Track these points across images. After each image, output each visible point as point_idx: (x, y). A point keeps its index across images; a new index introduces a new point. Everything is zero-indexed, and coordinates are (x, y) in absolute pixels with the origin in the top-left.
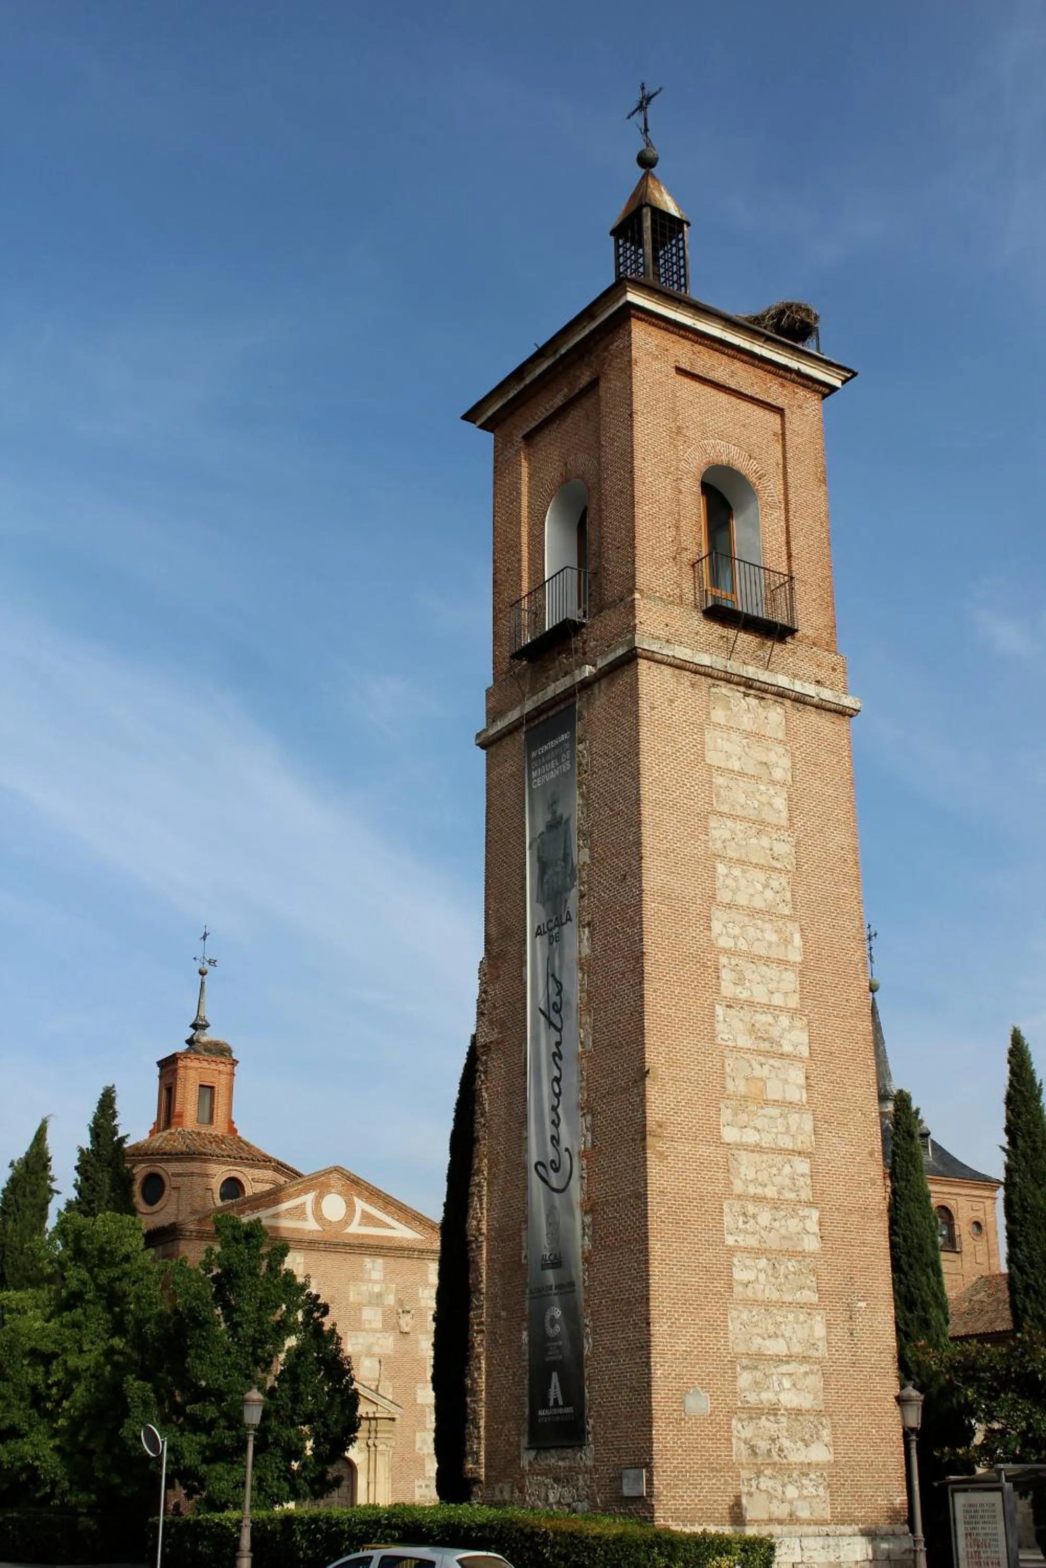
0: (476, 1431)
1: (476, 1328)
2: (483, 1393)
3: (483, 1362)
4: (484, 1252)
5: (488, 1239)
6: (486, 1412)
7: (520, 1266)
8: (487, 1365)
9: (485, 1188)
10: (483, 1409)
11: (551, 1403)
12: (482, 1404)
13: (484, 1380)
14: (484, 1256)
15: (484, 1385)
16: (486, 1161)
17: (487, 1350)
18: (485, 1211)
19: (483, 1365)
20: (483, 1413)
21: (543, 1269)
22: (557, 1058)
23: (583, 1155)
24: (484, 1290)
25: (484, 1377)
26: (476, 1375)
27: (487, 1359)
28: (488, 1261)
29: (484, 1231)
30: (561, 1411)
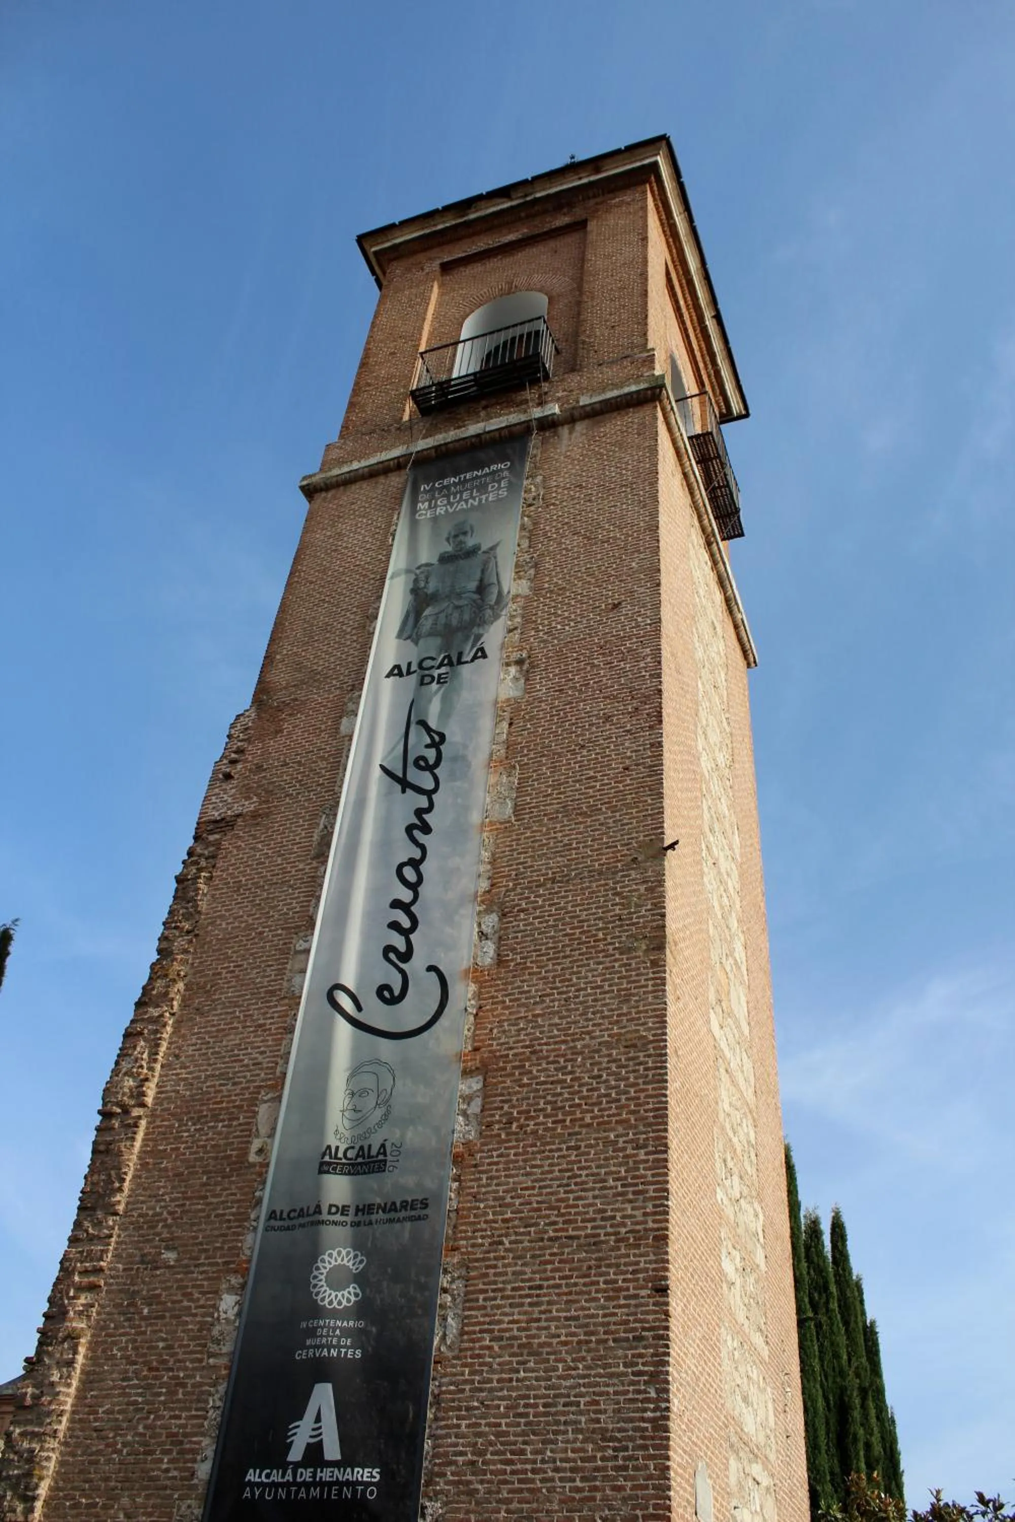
0: (20, 1508)
1: (77, 1278)
2: (64, 1419)
3: (82, 1350)
4: (140, 1136)
5: (153, 1116)
6: (61, 1463)
7: (240, 1163)
8: (92, 1358)
9: (169, 1029)
10: (54, 1456)
11: (296, 1454)
12: (53, 1444)
13: (72, 1391)
14: (138, 1144)
15: (70, 1401)
16: (181, 985)
17: (100, 1328)
18: (158, 1067)
19: (80, 1359)
20: (52, 1465)
21: (321, 1172)
22: (417, 833)
23: (476, 973)
24: (121, 1208)
25: (75, 1383)
26: (55, 1378)
27: (93, 1346)
28: (143, 1154)
29: (149, 1100)
30: (325, 1475)
